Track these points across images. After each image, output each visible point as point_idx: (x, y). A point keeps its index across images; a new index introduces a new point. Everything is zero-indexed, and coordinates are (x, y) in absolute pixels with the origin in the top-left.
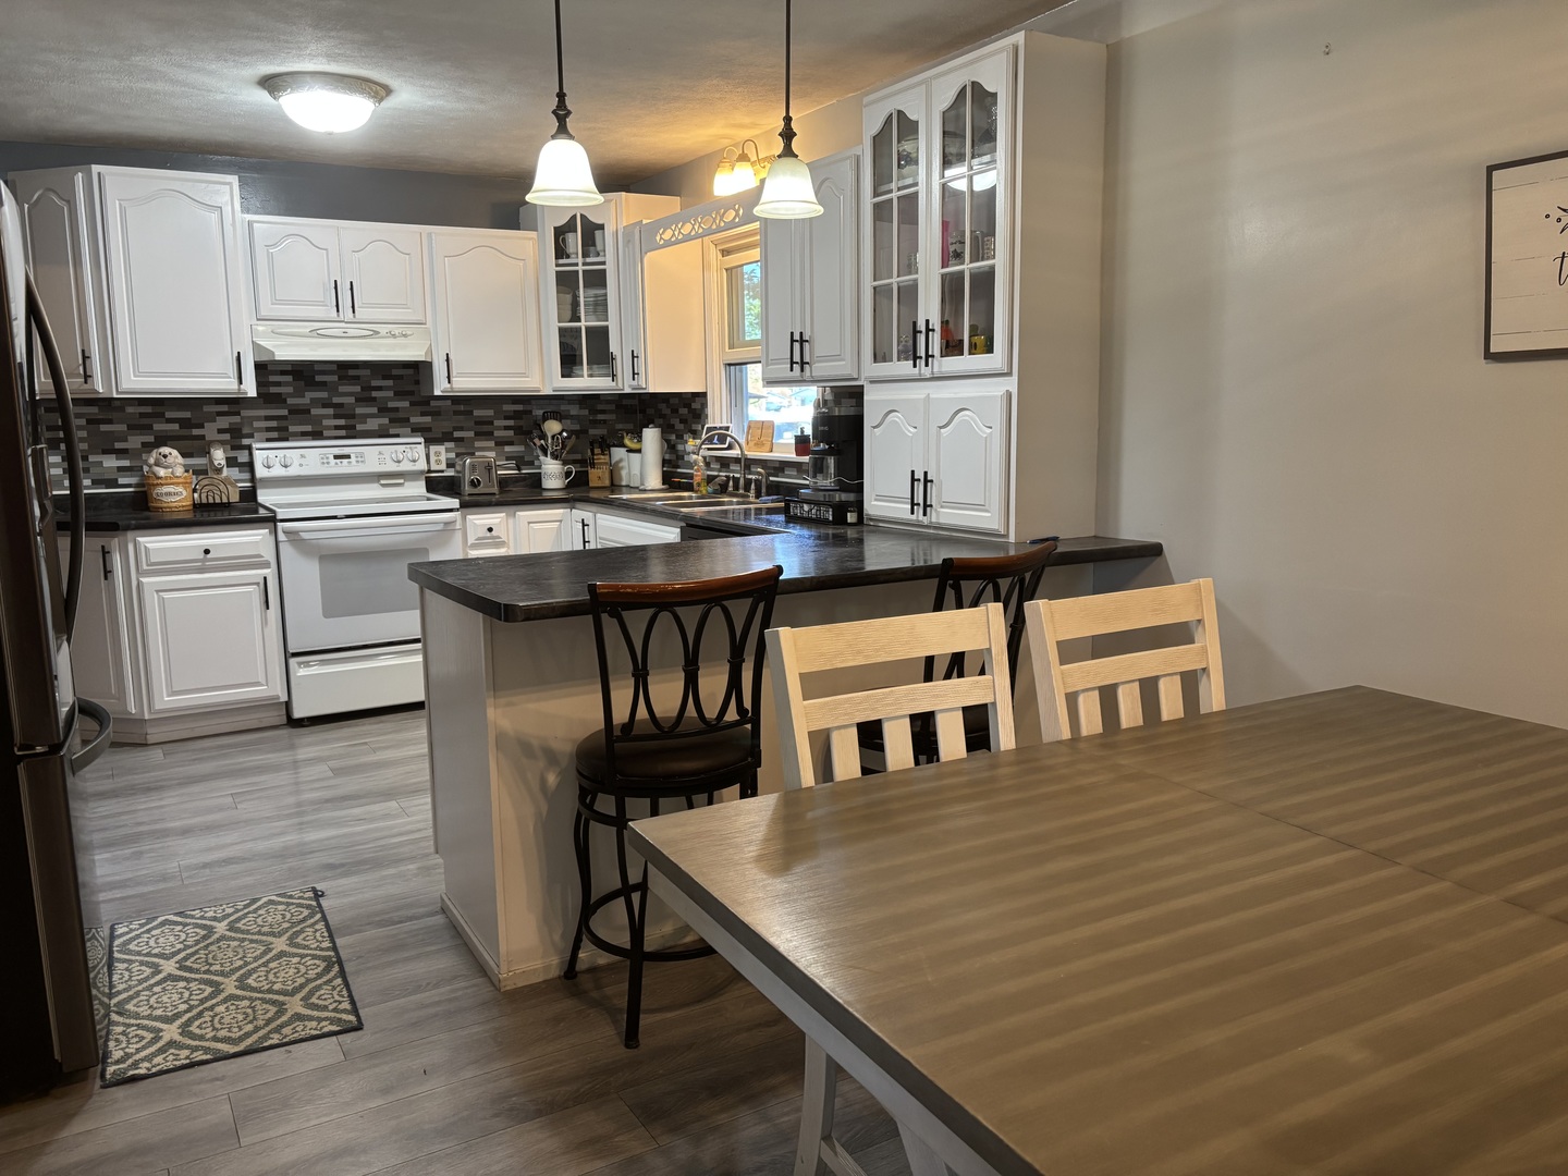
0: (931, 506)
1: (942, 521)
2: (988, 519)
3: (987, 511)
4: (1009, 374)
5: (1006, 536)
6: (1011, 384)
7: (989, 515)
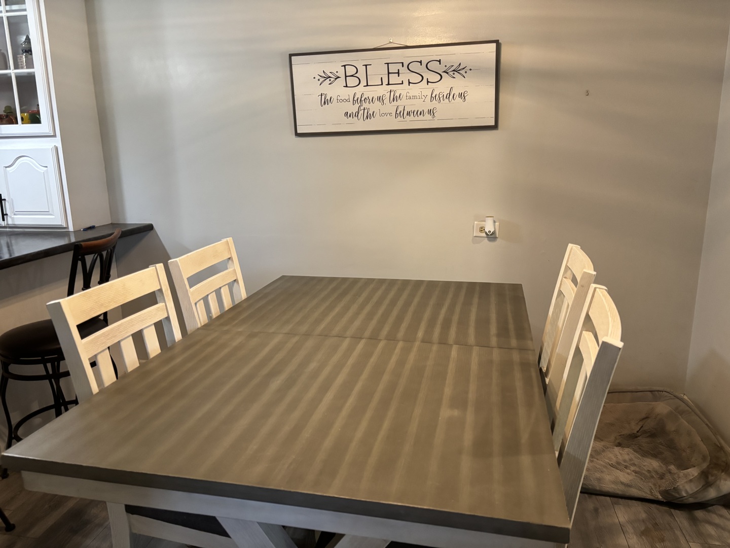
0: (7, 215)
1: (16, 223)
2: (55, 219)
3: (52, 215)
4: (54, 136)
5: (67, 228)
6: (57, 142)
7: (53, 217)
